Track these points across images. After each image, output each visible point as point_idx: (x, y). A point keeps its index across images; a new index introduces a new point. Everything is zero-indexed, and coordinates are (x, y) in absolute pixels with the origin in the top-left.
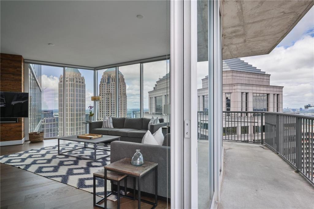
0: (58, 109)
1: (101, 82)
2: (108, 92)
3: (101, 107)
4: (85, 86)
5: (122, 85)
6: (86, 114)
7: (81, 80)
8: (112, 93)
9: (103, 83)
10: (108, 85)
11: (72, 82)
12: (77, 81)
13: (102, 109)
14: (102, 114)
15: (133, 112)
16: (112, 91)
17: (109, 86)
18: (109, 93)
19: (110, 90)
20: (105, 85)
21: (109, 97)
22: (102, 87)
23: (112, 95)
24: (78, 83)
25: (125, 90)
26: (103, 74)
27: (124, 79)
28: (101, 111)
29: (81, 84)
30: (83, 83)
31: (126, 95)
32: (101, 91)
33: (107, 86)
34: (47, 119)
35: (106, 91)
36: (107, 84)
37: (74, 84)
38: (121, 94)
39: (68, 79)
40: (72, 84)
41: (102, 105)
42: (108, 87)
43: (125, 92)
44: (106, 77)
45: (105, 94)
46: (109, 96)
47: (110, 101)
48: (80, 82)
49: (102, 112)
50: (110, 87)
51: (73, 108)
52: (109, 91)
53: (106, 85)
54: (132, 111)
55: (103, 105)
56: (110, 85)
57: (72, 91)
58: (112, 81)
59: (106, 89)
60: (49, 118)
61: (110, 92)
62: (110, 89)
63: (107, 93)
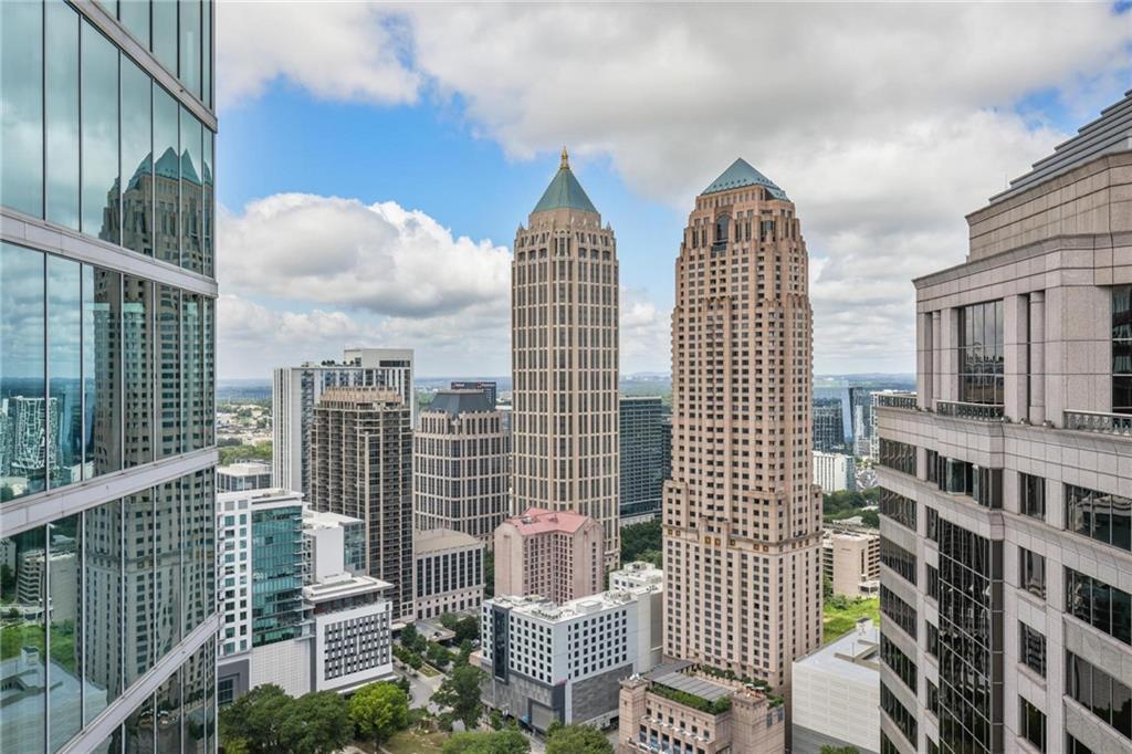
0: (511, 375)
1: (684, 245)
2: (718, 295)
3: (687, 368)
4: (616, 268)
5: (786, 256)
6: (622, 398)
7: (600, 247)
8: (734, 298)
9: (693, 253)
10: (717, 260)
11: (562, 254)
12: (582, 251)
13: (687, 376)
14: (687, 403)
15: (851, 390)
16: (735, 289)
17: (723, 263)
18: (723, 298)
19: (728, 285)
20: (701, 257)
21: (720, 318)
22: (687, 272)
23: (734, 307)
24: (588, 259)
25: (800, 279)
26: (693, 206)
27: (795, 224)
28: (687, 385)
29: (600, 261)
30: (607, 254)
31: (807, 306)
32: (686, 289)
33: (714, 264)
34: (470, 416)
35: (707, 287)
36: (713, 256)
37: (571, 263)
38: (783, 299)
39: (547, 245)
40: (562, 263)
41: (687, 359)
42: (717, 268)
43: (805, 288)
44: (706, 219)
45: (704, 305)
46: (720, 312)
47: (727, 335)
48: (595, 253)
49: (687, 394)
50: (729, 267)
51: (566, 370)
52: (723, 289)
53: (707, 261)
54: (846, 385)
55: (692, 355)
56: (728, 258)
57: (562, 296)
58: (738, 238)
59: (707, 279)
60: (477, 416)
61: (729, 293)
62: (728, 277)
63: (712, 299)
